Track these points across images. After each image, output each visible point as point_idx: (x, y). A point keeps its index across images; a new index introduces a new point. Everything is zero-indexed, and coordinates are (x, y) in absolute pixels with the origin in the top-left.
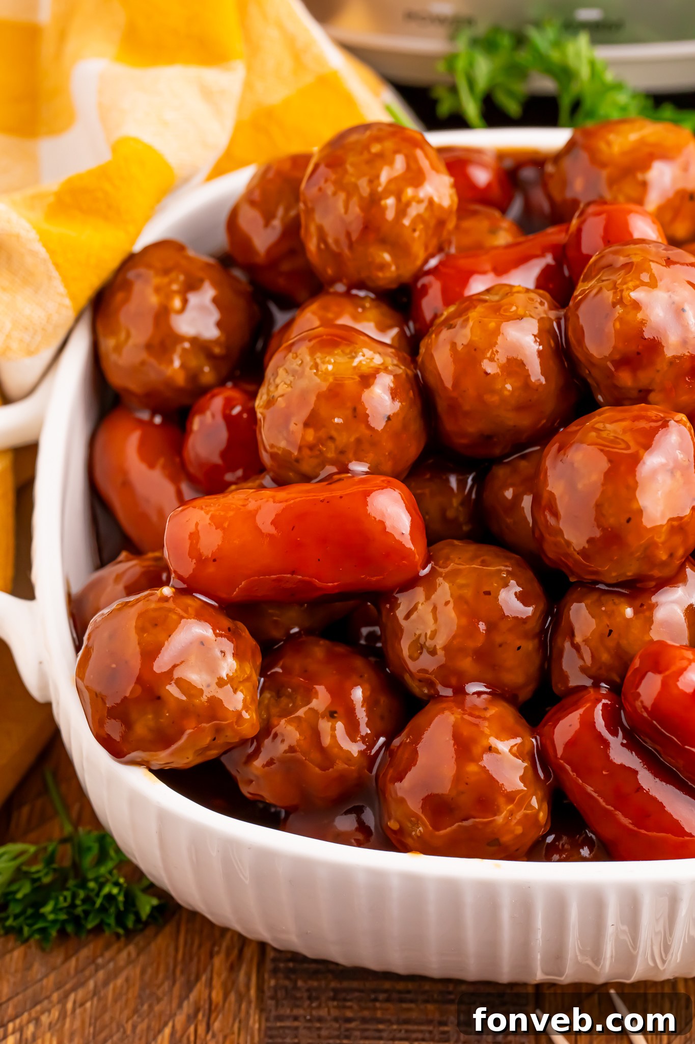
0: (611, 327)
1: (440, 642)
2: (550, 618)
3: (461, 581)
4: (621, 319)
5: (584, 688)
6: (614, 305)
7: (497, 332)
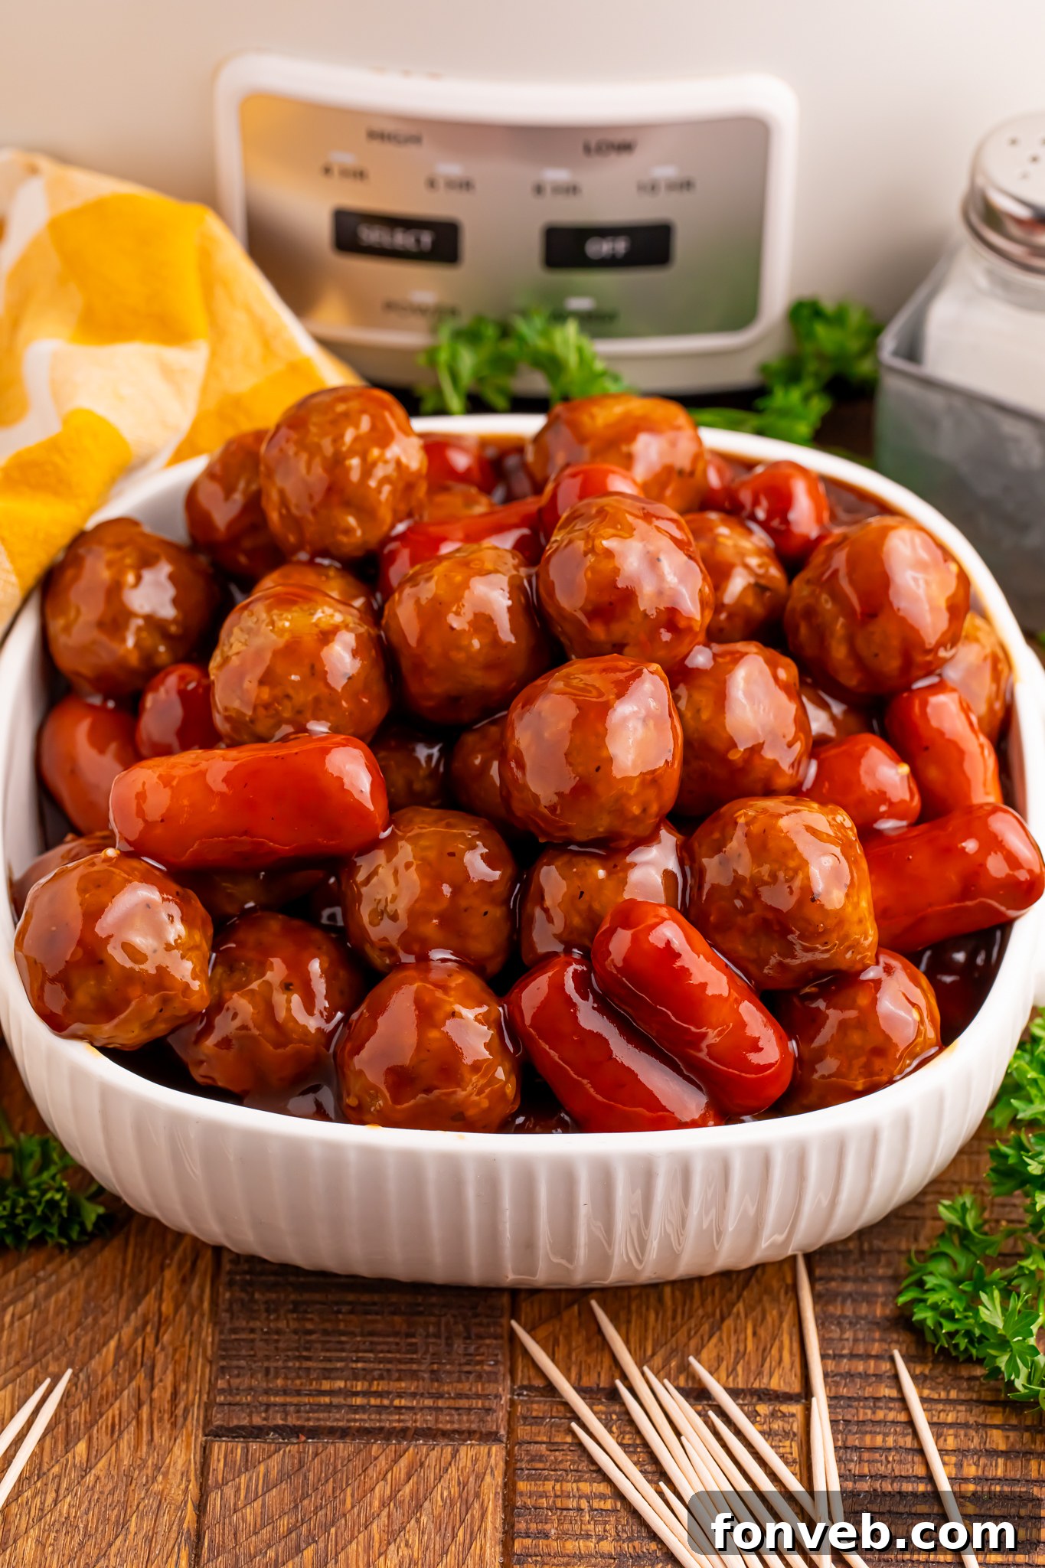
0: (582, 578)
1: (402, 907)
2: (518, 885)
3: (424, 843)
4: (592, 568)
5: (555, 954)
6: (586, 554)
7: (465, 585)
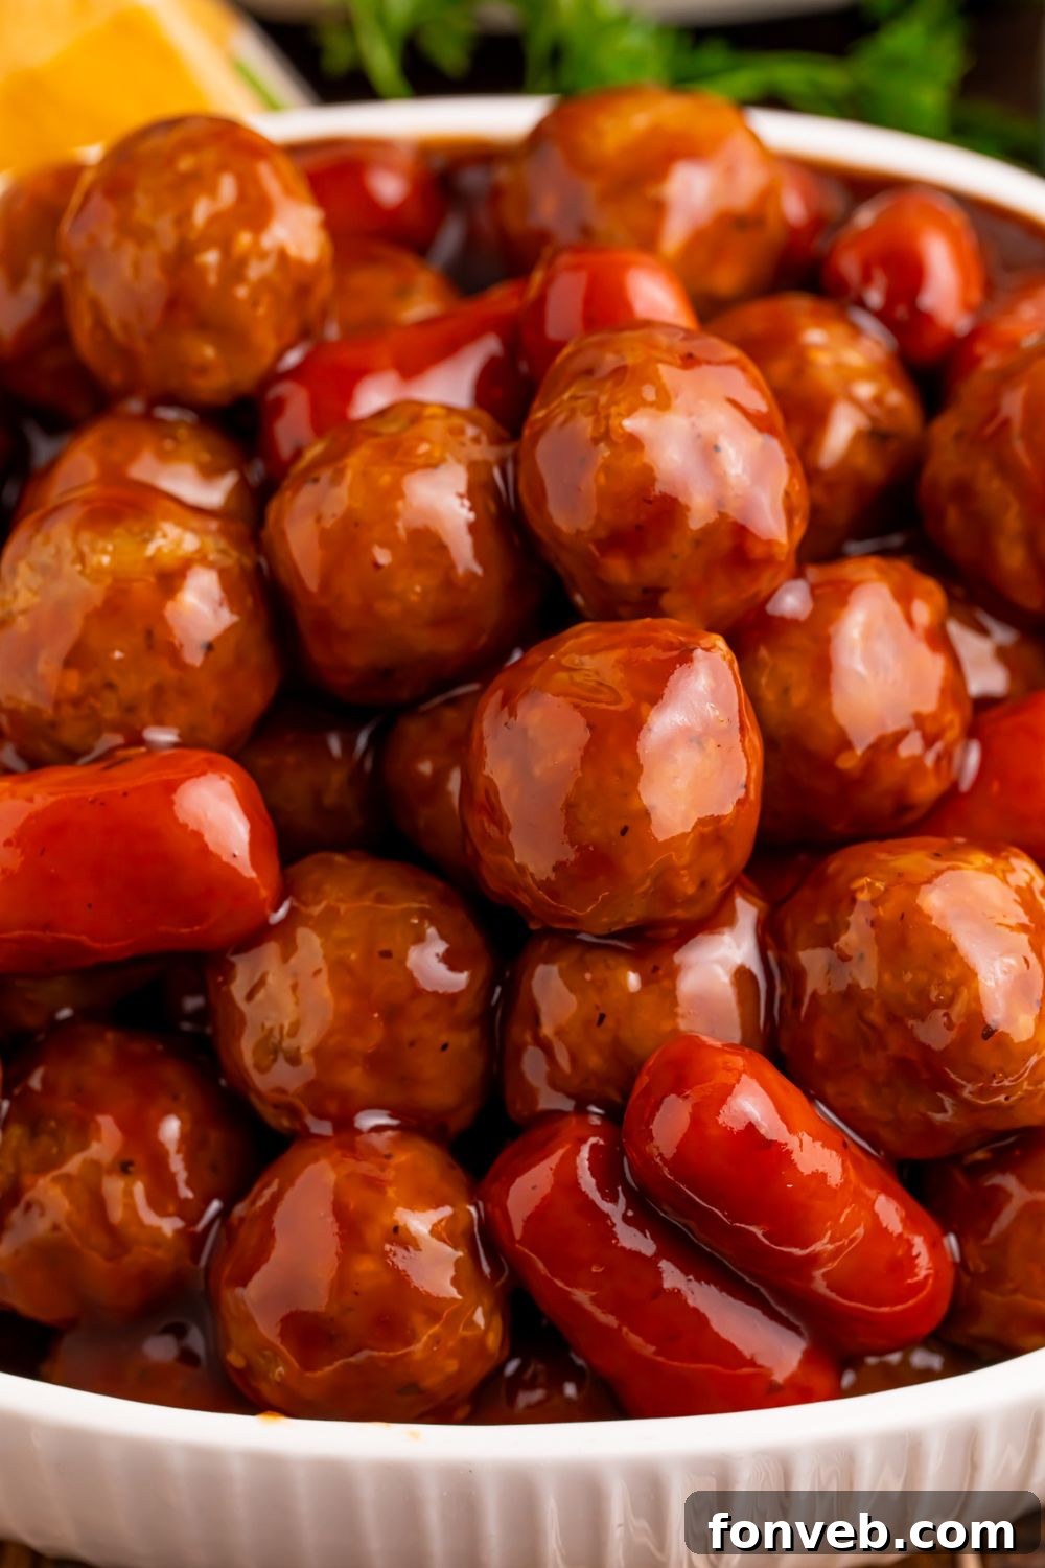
0: (592, 482)
1: (306, 1041)
2: (498, 990)
3: (340, 933)
4: (607, 468)
5: (560, 1114)
6: (596, 441)
7: (396, 491)
